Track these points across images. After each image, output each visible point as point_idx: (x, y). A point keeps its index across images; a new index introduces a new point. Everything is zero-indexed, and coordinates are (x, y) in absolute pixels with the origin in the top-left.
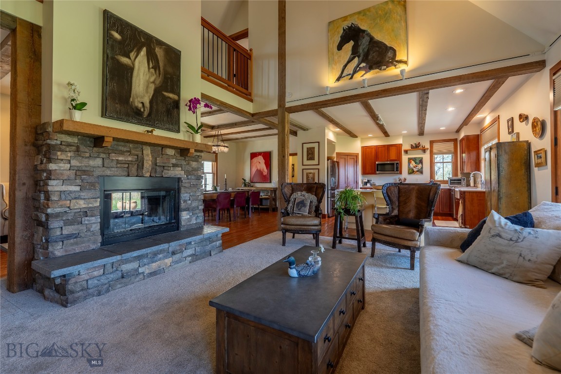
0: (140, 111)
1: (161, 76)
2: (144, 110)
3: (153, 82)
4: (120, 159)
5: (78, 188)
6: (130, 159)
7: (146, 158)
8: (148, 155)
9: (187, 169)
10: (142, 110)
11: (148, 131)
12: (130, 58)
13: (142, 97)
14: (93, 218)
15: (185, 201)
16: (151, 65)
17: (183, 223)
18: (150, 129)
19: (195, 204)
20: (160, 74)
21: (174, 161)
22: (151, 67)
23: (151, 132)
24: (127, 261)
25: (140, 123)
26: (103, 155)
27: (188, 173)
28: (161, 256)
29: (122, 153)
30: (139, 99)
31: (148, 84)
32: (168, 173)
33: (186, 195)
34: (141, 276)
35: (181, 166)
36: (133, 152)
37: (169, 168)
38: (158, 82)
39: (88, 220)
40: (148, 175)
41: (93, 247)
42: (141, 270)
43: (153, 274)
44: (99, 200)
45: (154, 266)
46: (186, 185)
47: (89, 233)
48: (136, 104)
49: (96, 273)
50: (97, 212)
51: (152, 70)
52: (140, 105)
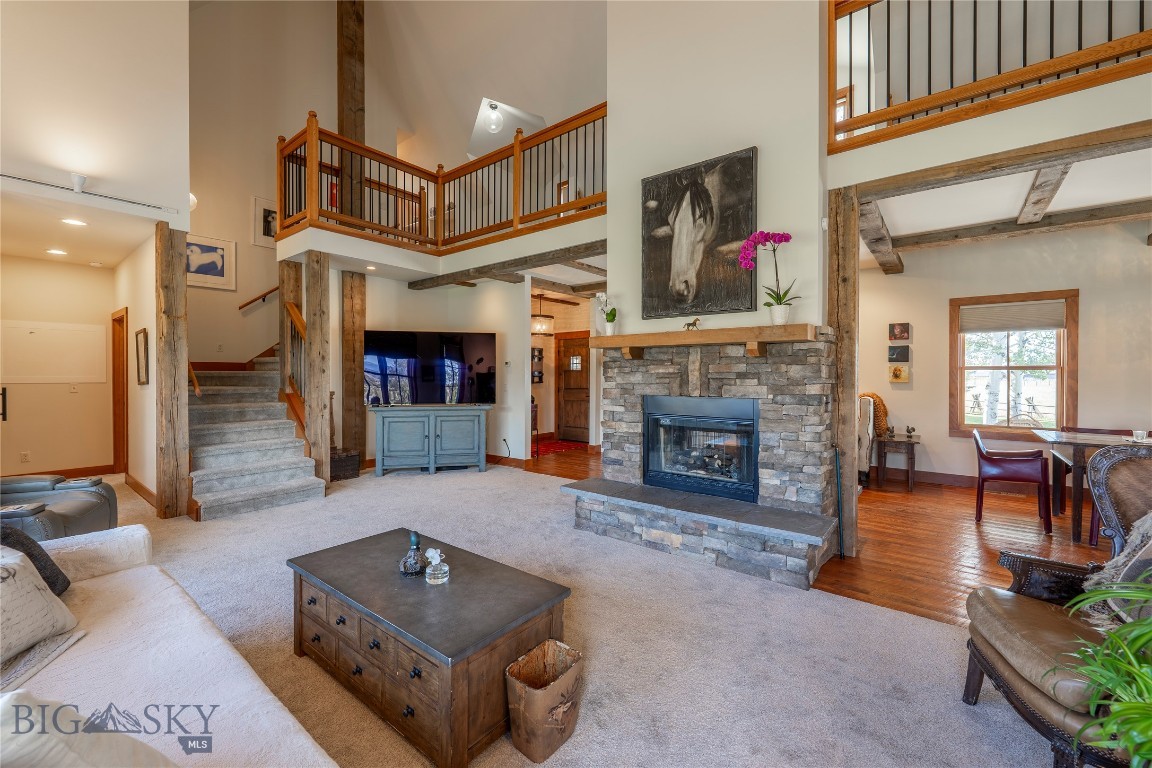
0: (682, 295)
1: (714, 221)
2: (689, 292)
3: (703, 240)
4: (661, 371)
5: (622, 409)
6: (671, 370)
7: (690, 367)
8: (694, 363)
9: (771, 381)
10: (686, 293)
11: (689, 325)
12: (668, 224)
13: (685, 273)
14: (632, 446)
15: (768, 448)
16: (698, 213)
17: (762, 492)
18: (691, 319)
19: (794, 458)
20: (712, 219)
21: (742, 368)
22: (697, 216)
23: (694, 324)
24: (622, 509)
25: (683, 314)
26: (642, 369)
27: (777, 390)
28: (664, 523)
29: (661, 363)
30: (681, 278)
31: (694, 247)
32: (730, 391)
33: (769, 435)
34: (637, 539)
35: (757, 376)
36: (676, 360)
37: (733, 382)
38: (709, 236)
39: (629, 448)
40: (697, 393)
41: (633, 482)
42: (637, 529)
43: (653, 545)
44: (640, 425)
45: (655, 534)
46: (770, 415)
47: (629, 463)
48: (677, 288)
49: (596, 507)
50: (639, 440)
51: (700, 221)
52: (682, 287)
